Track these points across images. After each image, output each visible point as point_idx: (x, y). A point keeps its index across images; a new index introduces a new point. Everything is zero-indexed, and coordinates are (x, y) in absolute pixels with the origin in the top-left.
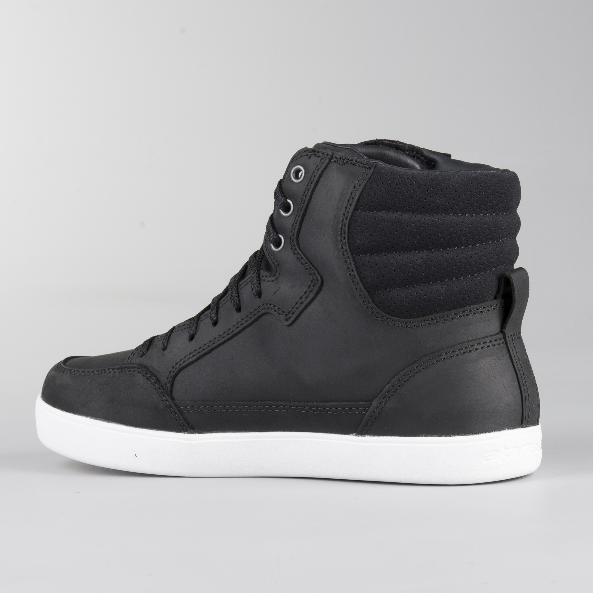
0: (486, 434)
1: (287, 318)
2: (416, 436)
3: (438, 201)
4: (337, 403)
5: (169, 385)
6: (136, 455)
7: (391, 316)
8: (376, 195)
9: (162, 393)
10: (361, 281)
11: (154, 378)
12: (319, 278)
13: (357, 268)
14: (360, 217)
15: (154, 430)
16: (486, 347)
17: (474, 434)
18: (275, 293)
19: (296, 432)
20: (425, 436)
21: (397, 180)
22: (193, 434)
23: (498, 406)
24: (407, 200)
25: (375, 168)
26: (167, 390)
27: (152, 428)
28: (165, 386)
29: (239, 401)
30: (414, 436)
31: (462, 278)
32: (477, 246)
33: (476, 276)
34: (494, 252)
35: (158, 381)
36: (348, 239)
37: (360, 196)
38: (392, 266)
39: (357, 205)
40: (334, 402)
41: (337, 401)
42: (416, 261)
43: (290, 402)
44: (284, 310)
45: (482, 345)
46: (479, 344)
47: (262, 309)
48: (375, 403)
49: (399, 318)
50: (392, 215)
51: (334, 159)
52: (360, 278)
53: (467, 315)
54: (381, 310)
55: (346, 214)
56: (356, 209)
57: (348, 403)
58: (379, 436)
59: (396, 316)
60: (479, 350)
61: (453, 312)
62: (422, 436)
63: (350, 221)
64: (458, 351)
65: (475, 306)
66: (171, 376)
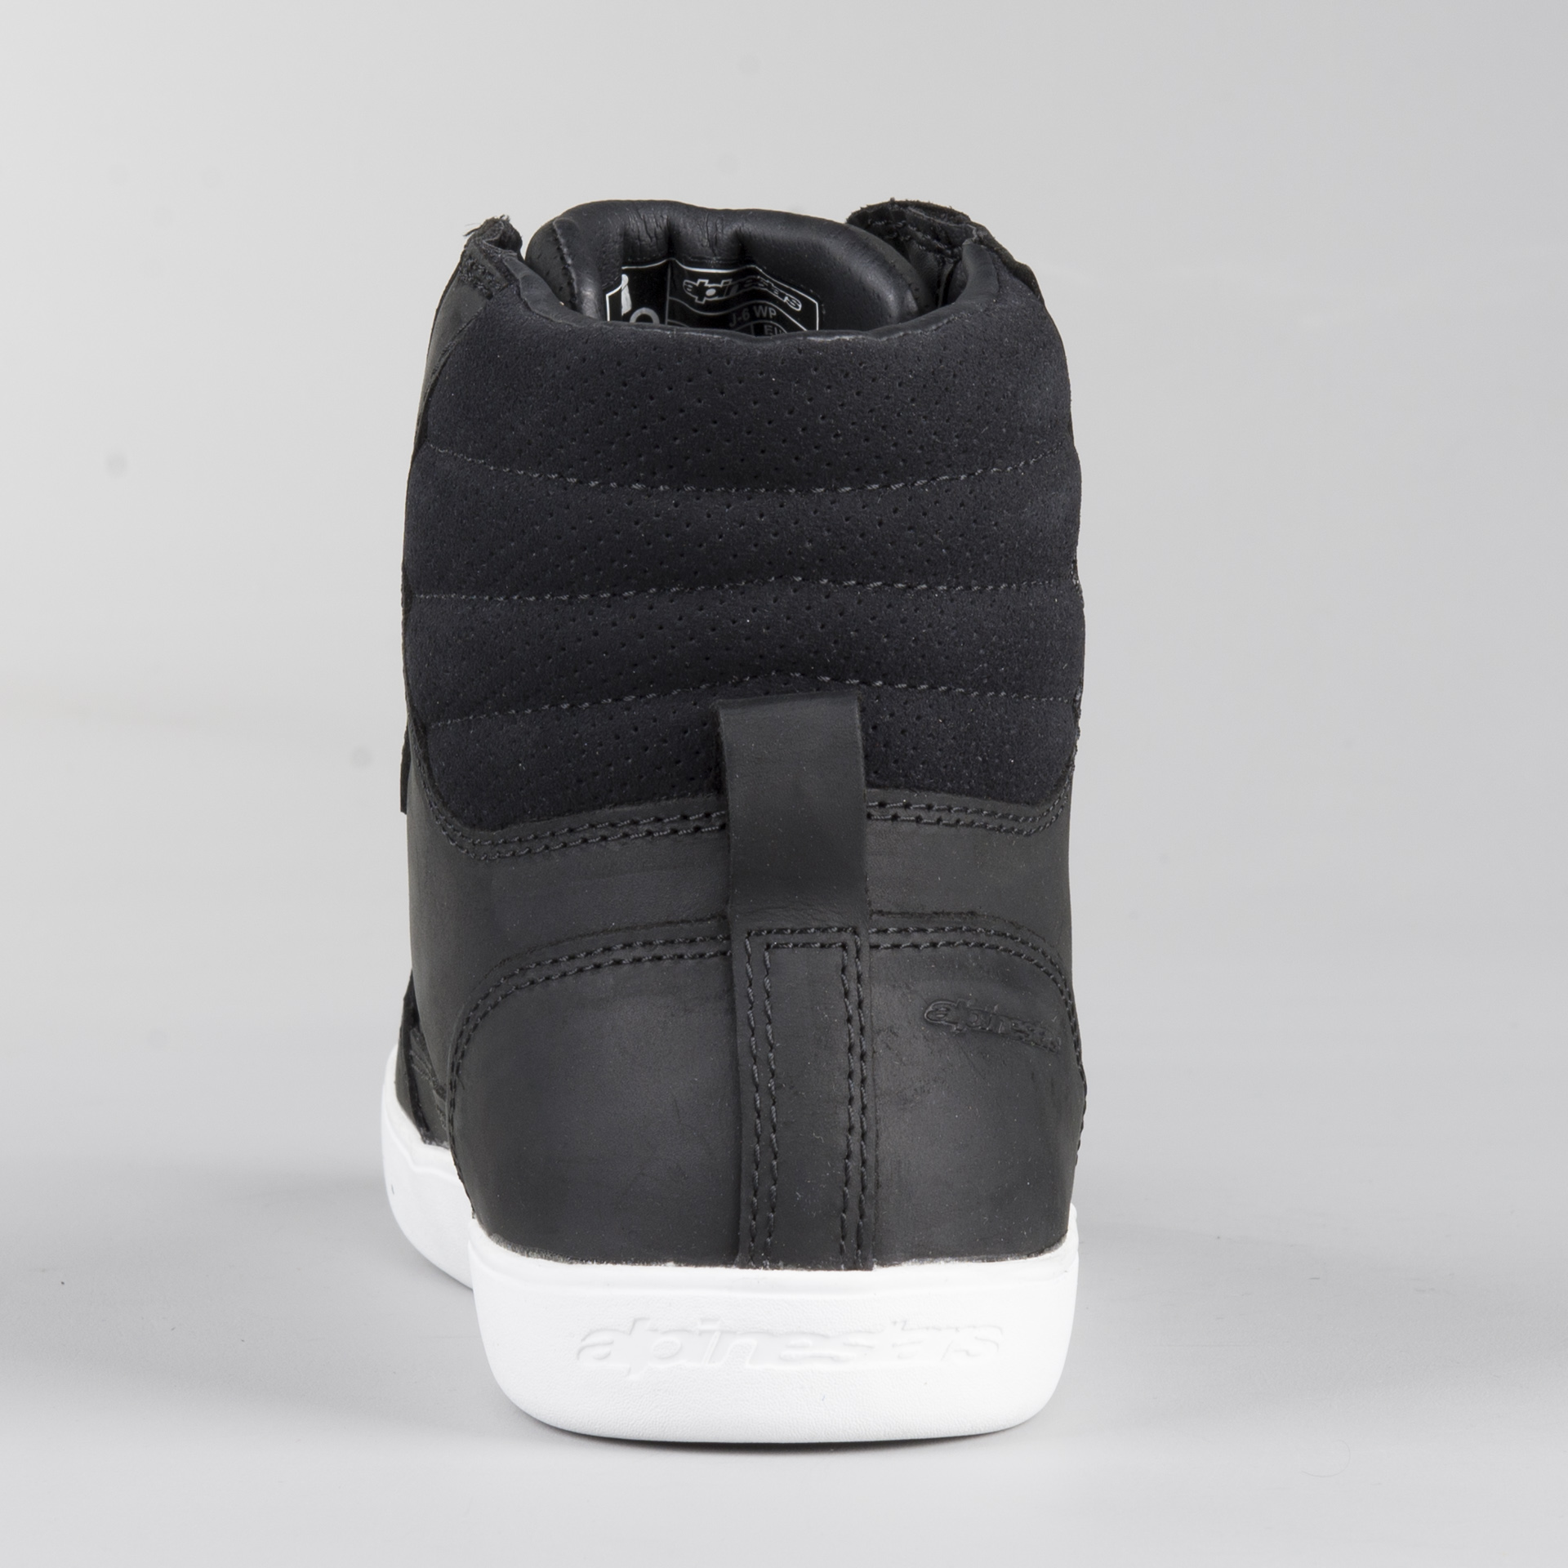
0: (602, 1265)
16: (649, 960)
17: (572, 1259)
23: (643, 1174)
31: (587, 704)
32: (626, 598)
33: (629, 702)
34: (679, 624)
45: (639, 952)
46: (628, 945)
53: (604, 838)
60: (625, 969)
61: (566, 821)
64: (568, 960)
65: (625, 809)
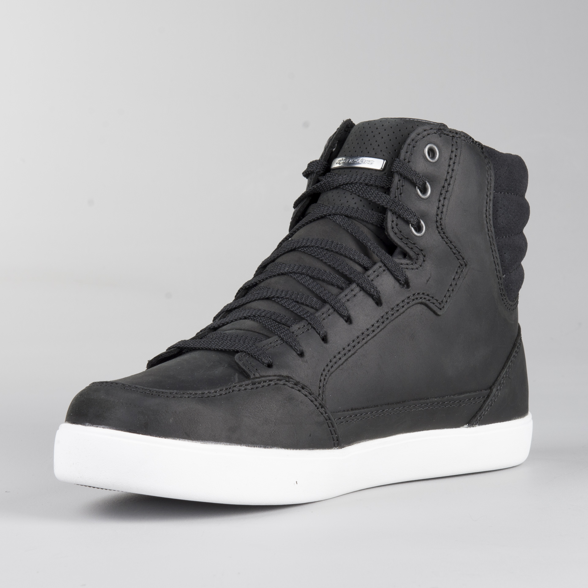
1: (441, 307)
5: (324, 395)
6: (297, 482)
7: (509, 299)
9: (320, 404)
10: (501, 264)
11: (308, 389)
13: (499, 251)
14: (500, 199)
18: (427, 281)
28: (319, 397)
35: (311, 392)
36: (493, 221)
39: (495, 186)
40: (464, 393)
43: (428, 398)
44: (438, 299)
47: (413, 300)
48: (494, 390)
51: (464, 138)
52: (500, 261)
55: (489, 196)
56: (495, 191)
57: (475, 393)
63: (493, 202)
66: (324, 385)
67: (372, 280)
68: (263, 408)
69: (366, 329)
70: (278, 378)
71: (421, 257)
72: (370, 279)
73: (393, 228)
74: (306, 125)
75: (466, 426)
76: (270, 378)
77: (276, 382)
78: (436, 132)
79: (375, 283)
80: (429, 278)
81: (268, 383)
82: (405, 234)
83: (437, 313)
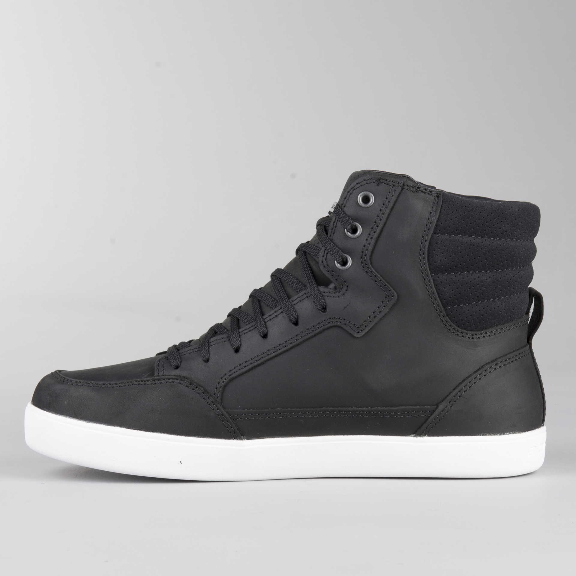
1: (359, 331)
2: (474, 436)
3: (504, 228)
4: (403, 407)
5: (219, 395)
6: (181, 462)
7: (461, 329)
8: (453, 220)
9: (212, 402)
10: (439, 297)
11: (202, 389)
12: (395, 294)
13: (436, 285)
14: (440, 240)
15: (201, 438)
18: (345, 308)
19: (347, 435)
20: (483, 435)
21: (469, 207)
22: (243, 440)
24: (479, 226)
25: (443, 196)
26: (217, 399)
27: (200, 436)
28: (214, 396)
29: (297, 408)
30: (473, 435)
35: (205, 391)
36: (428, 259)
37: (437, 221)
38: (467, 284)
39: (435, 229)
40: (399, 406)
41: (402, 406)
42: (486, 280)
43: (352, 407)
44: (356, 324)
45: (521, 355)
46: (519, 354)
47: (329, 323)
48: (441, 407)
49: (467, 330)
50: (467, 239)
51: (406, 187)
52: (438, 295)
53: (513, 328)
54: (454, 323)
55: (426, 237)
56: (435, 233)
57: (414, 407)
58: (438, 436)
59: (465, 329)
62: (480, 436)
63: (430, 243)
64: (508, 359)
65: (518, 320)
66: (221, 387)
67: (294, 305)
68: (152, 400)
69: (278, 344)
70: (176, 377)
71: (345, 288)
72: (293, 303)
73: (322, 262)
74: (293, 176)
75: (412, 435)
76: (169, 377)
77: (173, 381)
78: (374, 181)
79: (296, 307)
80: (348, 305)
81: (166, 381)
82: (331, 267)
83: (353, 335)
